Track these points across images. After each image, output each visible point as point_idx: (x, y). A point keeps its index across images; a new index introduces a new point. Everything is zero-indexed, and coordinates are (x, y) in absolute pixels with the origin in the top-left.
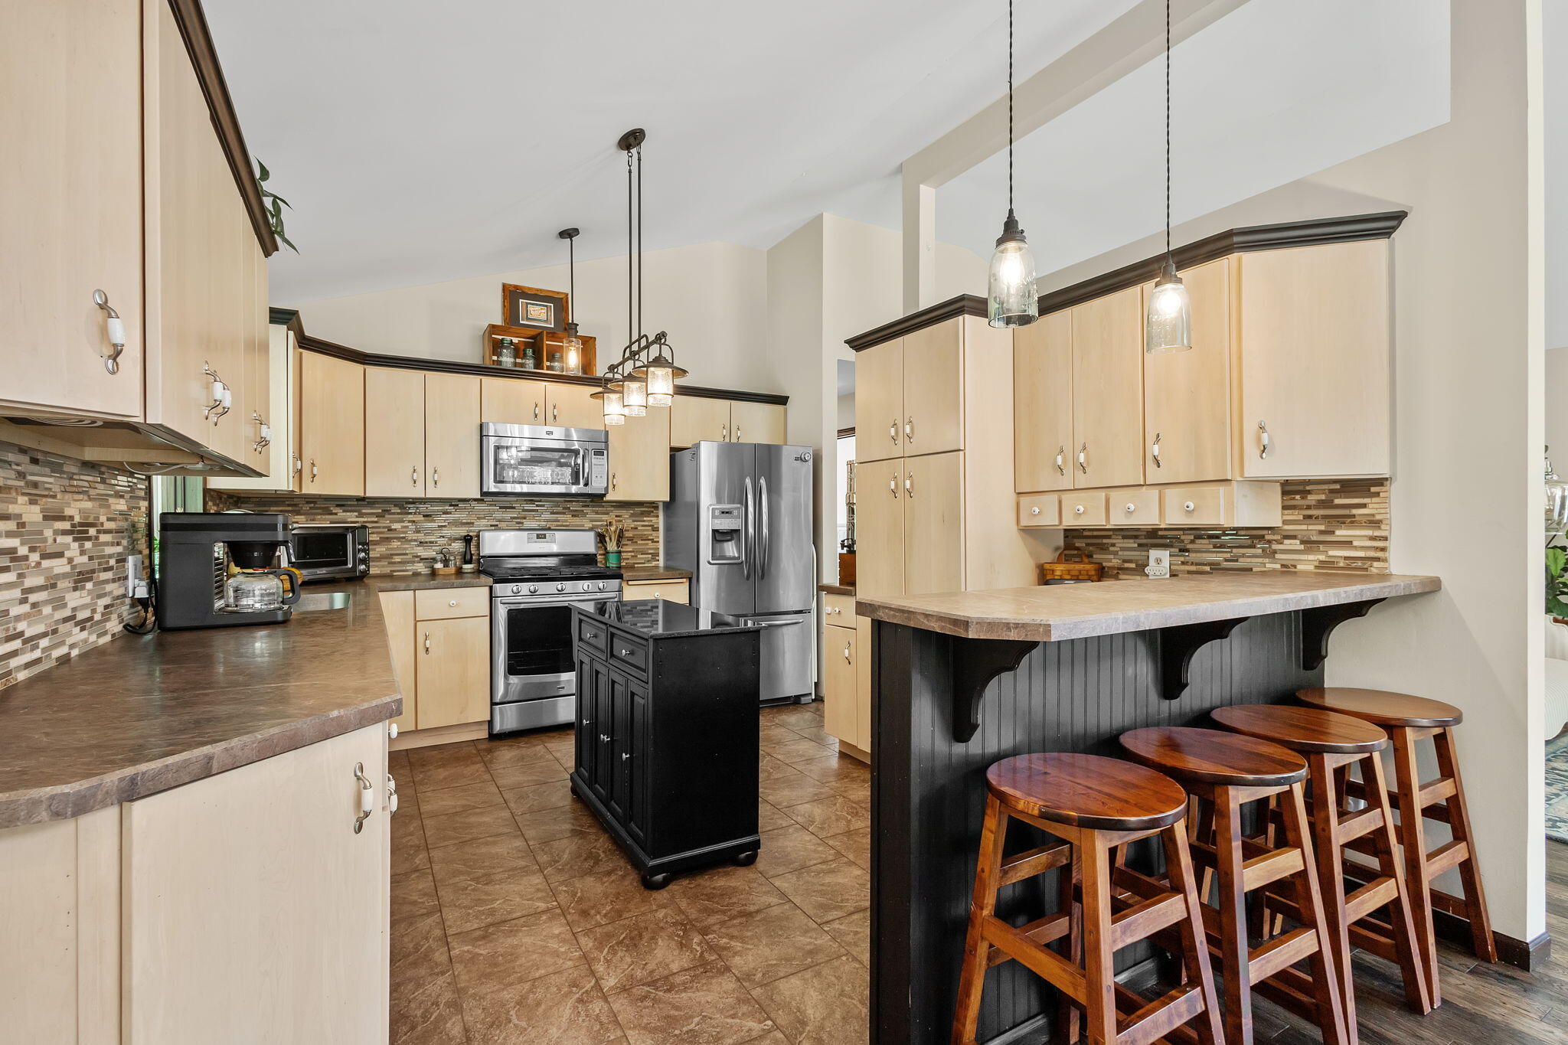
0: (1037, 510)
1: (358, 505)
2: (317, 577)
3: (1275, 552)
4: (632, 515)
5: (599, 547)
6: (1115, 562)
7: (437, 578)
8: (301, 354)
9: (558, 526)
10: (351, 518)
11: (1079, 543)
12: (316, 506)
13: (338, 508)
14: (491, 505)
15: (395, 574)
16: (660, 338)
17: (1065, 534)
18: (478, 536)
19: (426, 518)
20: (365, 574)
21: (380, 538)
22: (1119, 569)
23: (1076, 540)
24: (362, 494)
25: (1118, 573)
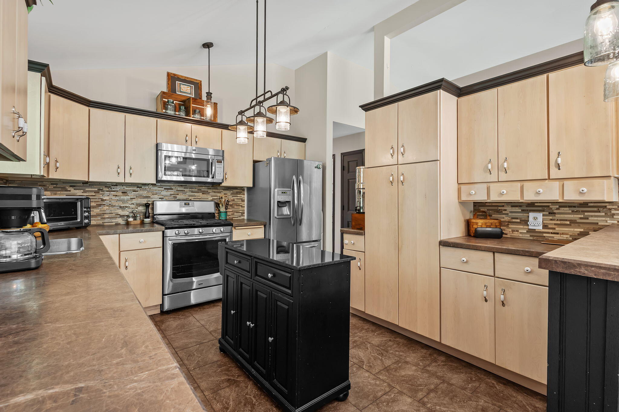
0: (474, 193)
1: (83, 186)
2: (58, 227)
3: (614, 214)
4: (232, 194)
5: (216, 210)
6: (506, 219)
7: (130, 226)
8: (50, 96)
9: (194, 199)
10: (78, 193)
11: (482, 209)
12: (58, 186)
13: (71, 188)
14: (160, 188)
15: (105, 224)
16: (284, 90)
17: (474, 204)
18: (153, 204)
19: (123, 194)
20: (88, 225)
21: (97, 204)
22: (509, 222)
23: (480, 208)
24: (87, 180)
25: (508, 224)
